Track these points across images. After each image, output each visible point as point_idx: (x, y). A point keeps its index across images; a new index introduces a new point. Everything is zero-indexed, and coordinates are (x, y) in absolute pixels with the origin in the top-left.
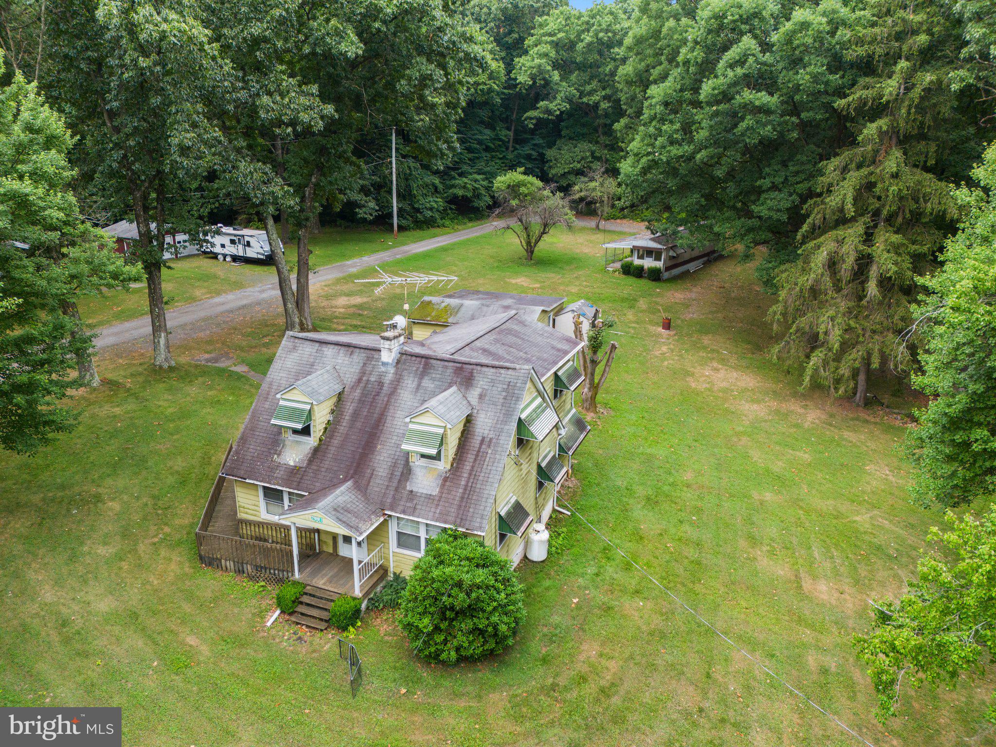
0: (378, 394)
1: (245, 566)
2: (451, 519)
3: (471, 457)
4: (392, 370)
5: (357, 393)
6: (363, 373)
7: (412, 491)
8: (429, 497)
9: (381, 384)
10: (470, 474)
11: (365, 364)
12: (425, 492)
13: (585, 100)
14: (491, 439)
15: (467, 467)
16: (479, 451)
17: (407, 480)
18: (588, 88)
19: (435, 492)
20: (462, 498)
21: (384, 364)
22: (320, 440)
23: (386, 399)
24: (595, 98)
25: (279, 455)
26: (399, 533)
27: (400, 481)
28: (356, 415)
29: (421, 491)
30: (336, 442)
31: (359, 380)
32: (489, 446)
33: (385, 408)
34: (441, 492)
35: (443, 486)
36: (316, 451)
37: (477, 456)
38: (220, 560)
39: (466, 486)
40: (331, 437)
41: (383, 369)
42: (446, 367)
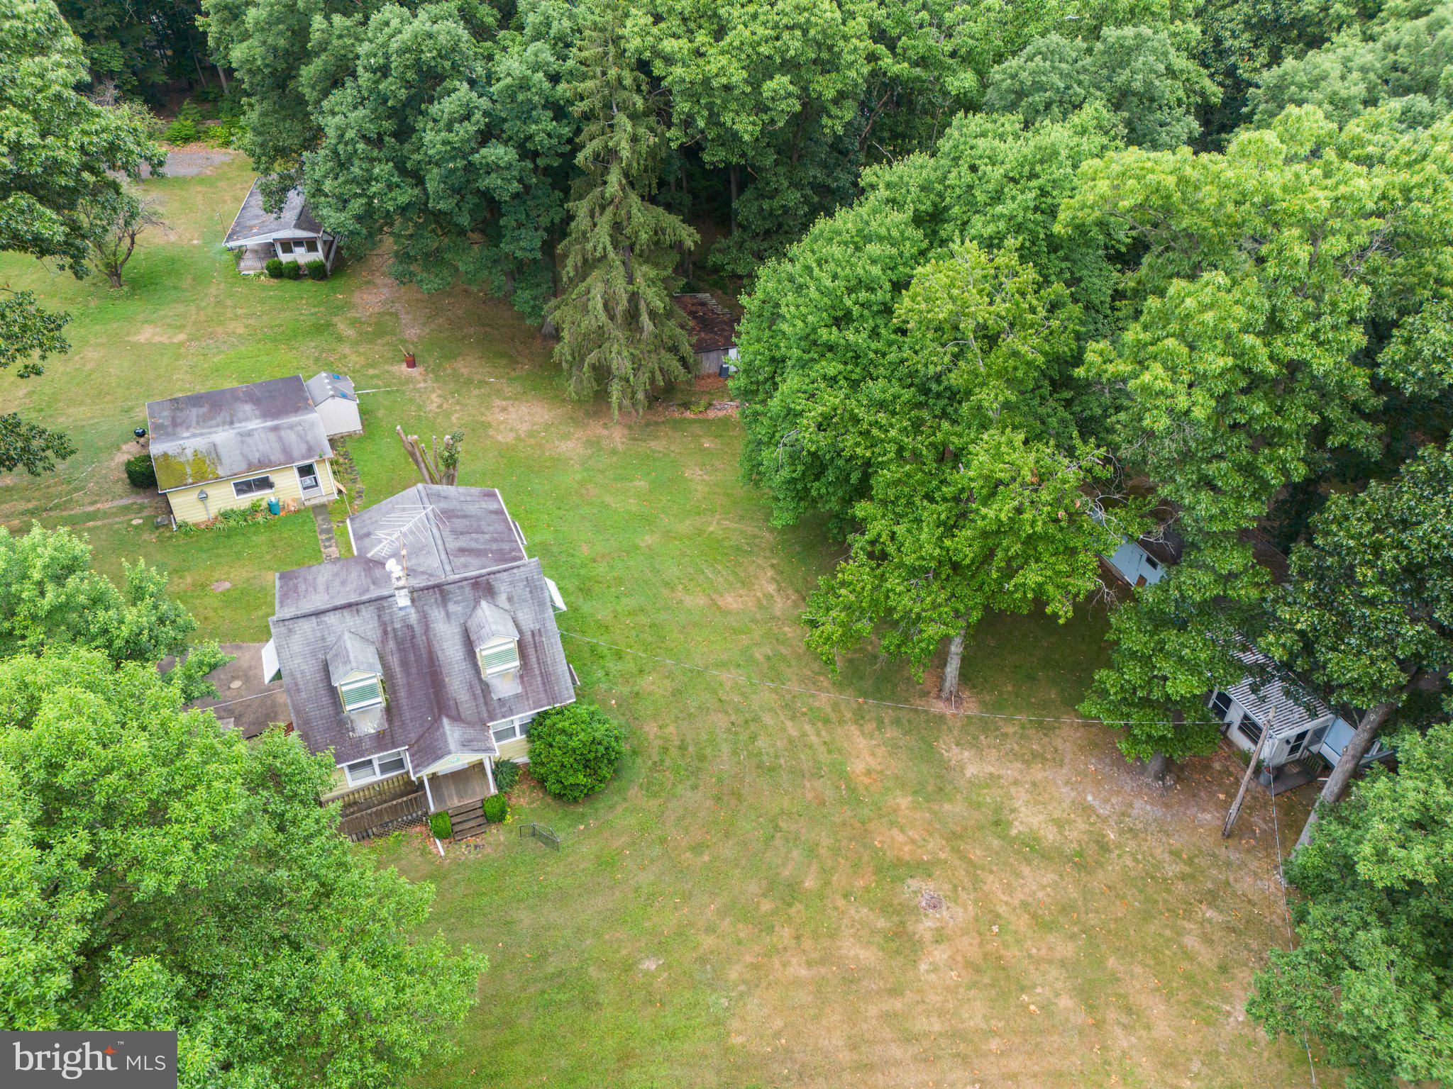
0: (413, 637)
1: (369, 830)
3: (531, 651)
4: (413, 611)
5: (391, 644)
6: (384, 626)
7: (499, 699)
8: (517, 696)
9: (410, 627)
10: (540, 664)
11: (379, 616)
12: (511, 694)
14: (539, 630)
17: (490, 692)
19: (519, 690)
20: (544, 684)
21: (401, 609)
22: (386, 700)
23: (424, 638)
25: (353, 730)
26: (495, 733)
27: (484, 696)
28: (404, 663)
29: (506, 695)
30: (402, 693)
31: (385, 632)
32: (541, 636)
33: (429, 645)
34: (524, 688)
35: (522, 682)
36: (389, 713)
37: (535, 647)
40: (395, 692)
41: (402, 613)
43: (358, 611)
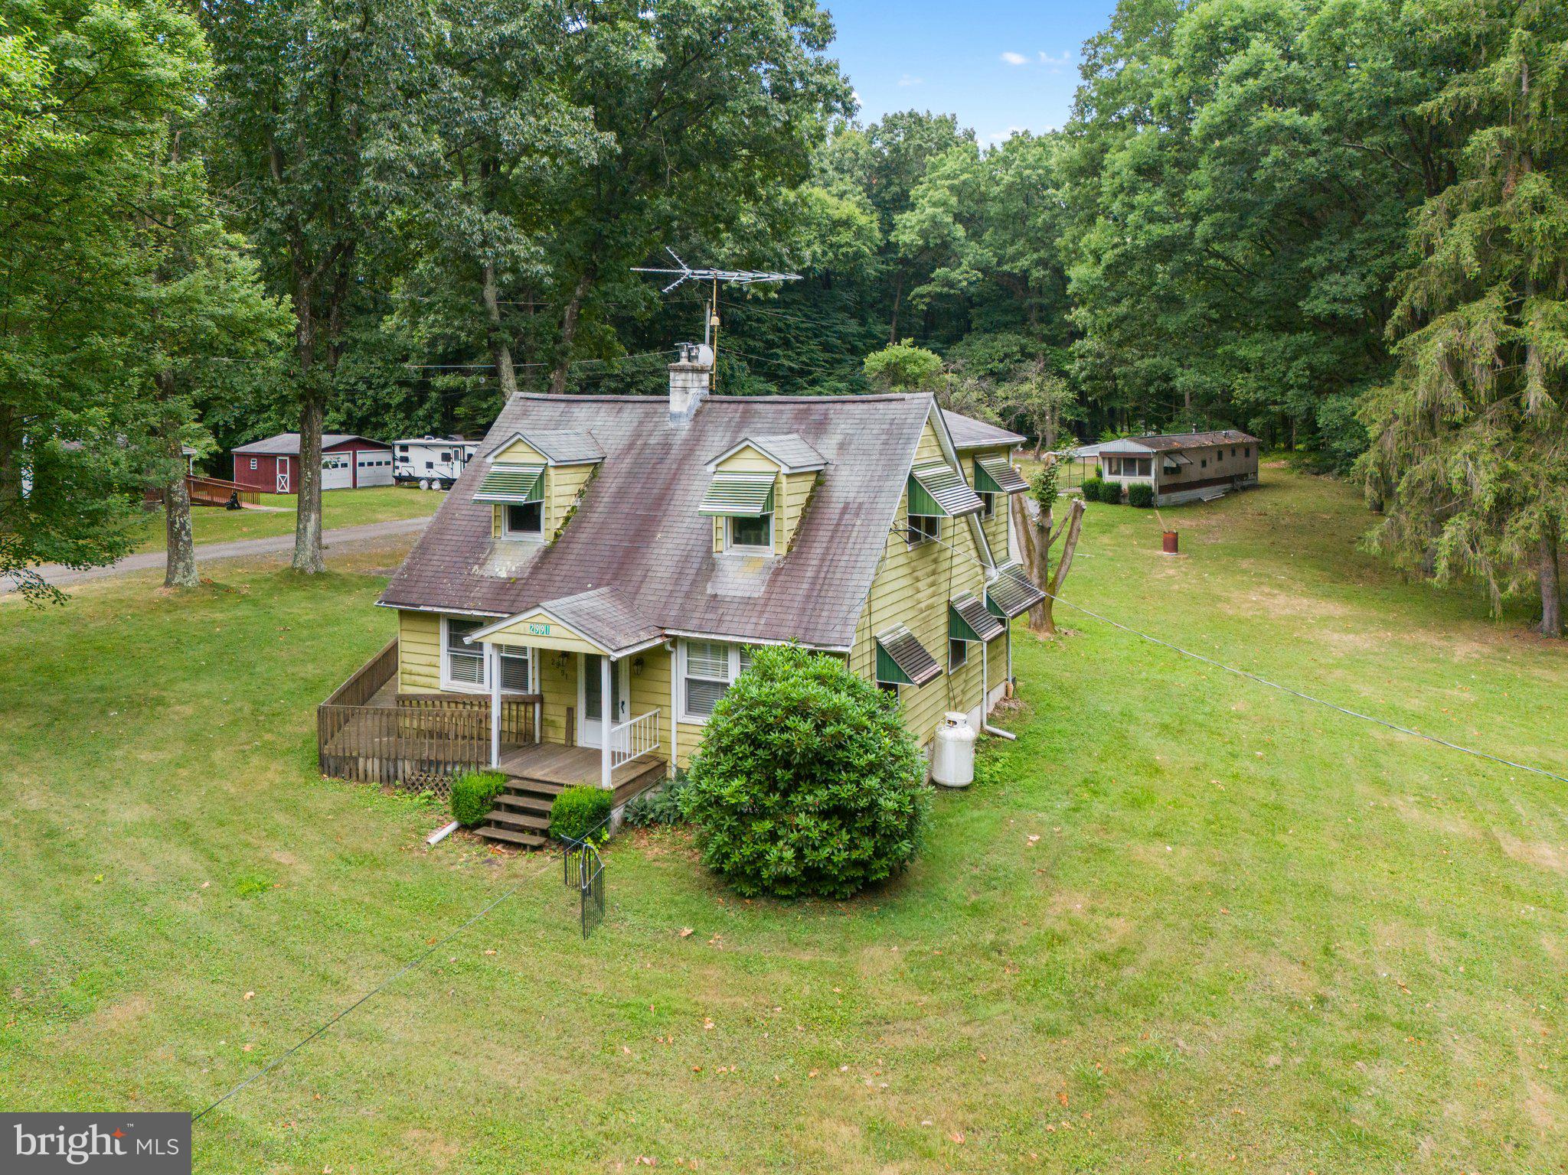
0: (661, 461)
1: (400, 764)
2: (786, 631)
3: (823, 535)
4: (686, 425)
5: (625, 465)
6: (637, 435)
7: (716, 595)
8: (747, 602)
9: (666, 446)
10: (823, 560)
11: (641, 423)
12: (739, 594)
13: (1006, 268)
14: (860, 506)
15: (818, 550)
16: (838, 525)
17: (708, 579)
18: (1011, 250)
19: (759, 592)
20: (808, 597)
21: (675, 417)
22: (556, 535)
23: (674, 466)
24: (1023, 263)
25: (482, 565)
26: (691, 683)
27: (694, 582)
28: (621, 494)
29: (732, 593)
30: (582, 537)
31: (631, 446)
32: (857, 515)
33: (673, 479)
34: (769, 592)
35: (772, 582)
36: (547, 553)
37: (835, 531)
38: (356, 760)
39: (816, 578)
40: (577, 529)
41: (672, 425)
42: (781, 412)
43: (620, 410)
